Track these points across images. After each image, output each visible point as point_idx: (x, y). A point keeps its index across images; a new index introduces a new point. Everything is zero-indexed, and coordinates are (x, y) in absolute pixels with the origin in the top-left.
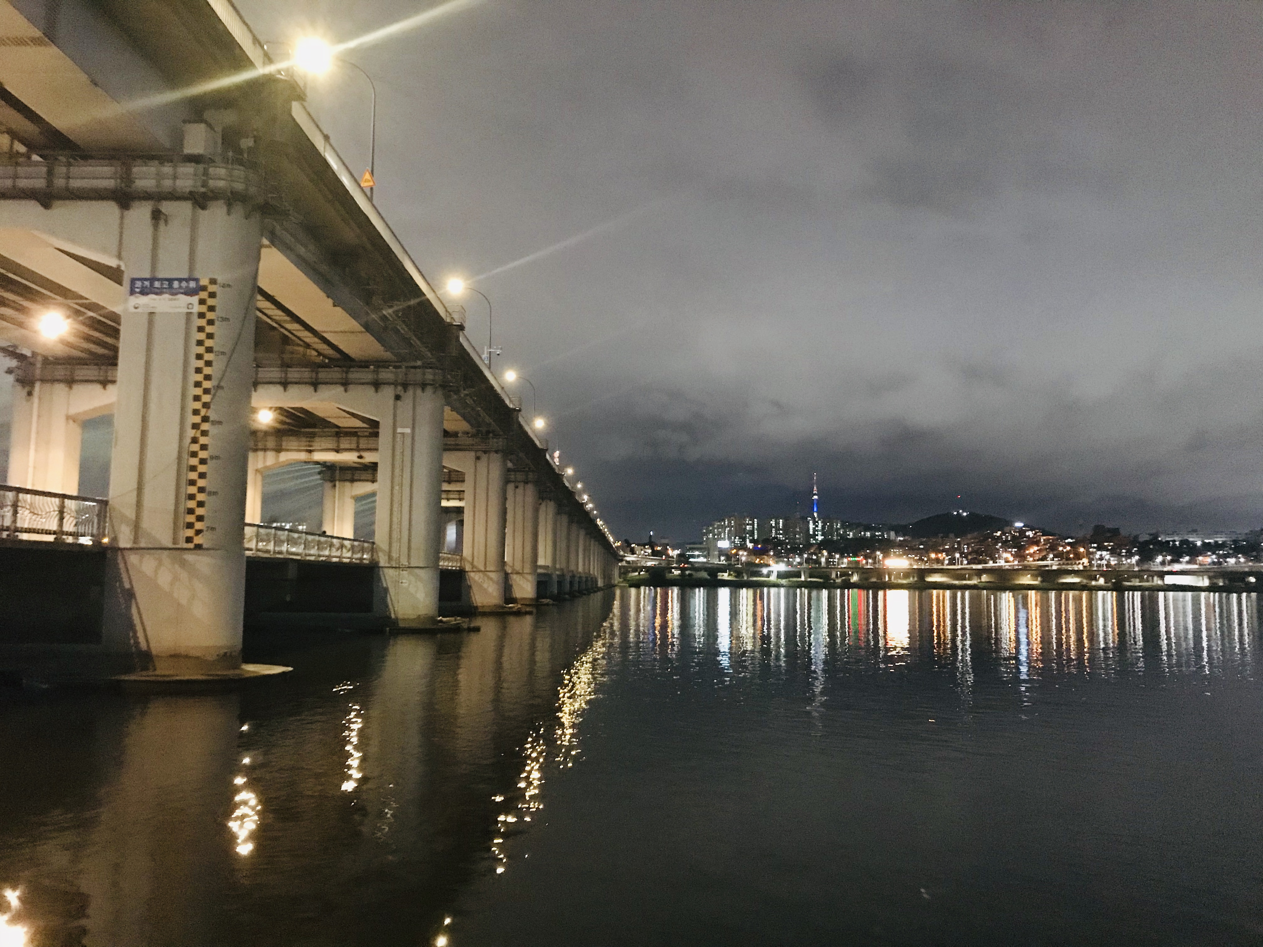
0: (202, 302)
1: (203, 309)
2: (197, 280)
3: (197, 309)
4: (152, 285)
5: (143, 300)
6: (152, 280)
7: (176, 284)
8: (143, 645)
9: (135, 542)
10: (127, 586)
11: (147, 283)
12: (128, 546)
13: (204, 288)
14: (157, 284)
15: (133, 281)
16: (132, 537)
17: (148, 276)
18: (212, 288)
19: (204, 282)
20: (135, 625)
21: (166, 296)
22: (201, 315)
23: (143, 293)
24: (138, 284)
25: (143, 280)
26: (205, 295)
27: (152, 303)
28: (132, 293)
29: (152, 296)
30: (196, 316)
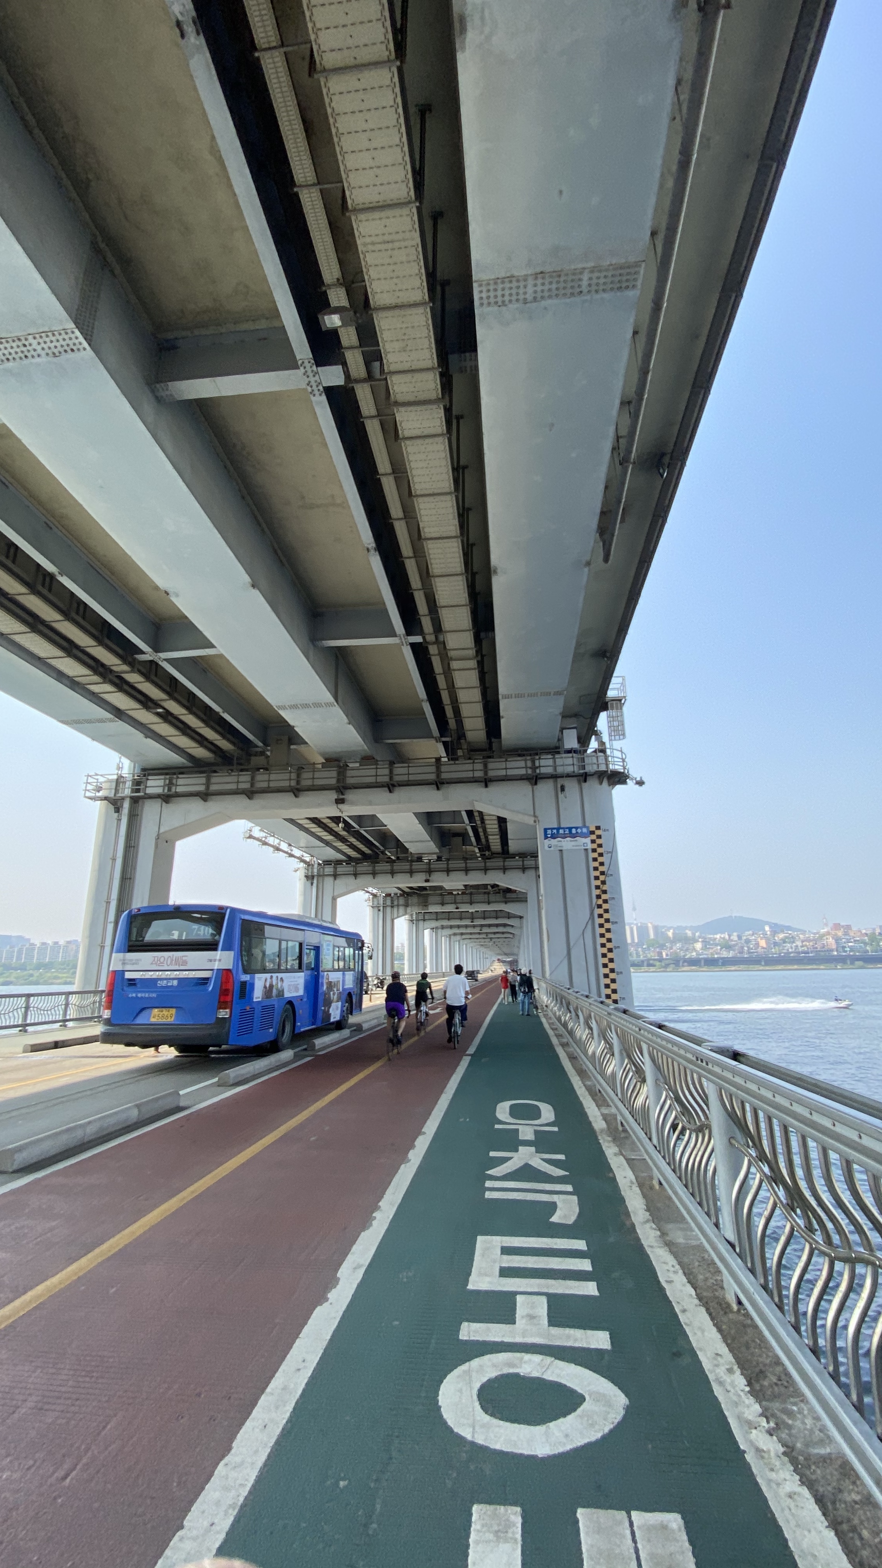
0: (593, 841)
1: (595, 846)
2: (588, 828)
3: (590, 846)
4: (558, 832)
5: (554, 842)
6: (558, 829)
7: (574, 831)
11: (555, 831)
13: (592, 833)
14: (561, 831)
15: (546, 830)
17: (556, 826)
18: (598, 832)
19: (593, 828)
21: (568, 839)
22: (594, 850)
23: (553, 837)
24: (549, 832)
25: (552, 829)
26: (594, 837)
27: (559, 844)
28: (546, 837)
29: (559, 839)
30: (590, 851)
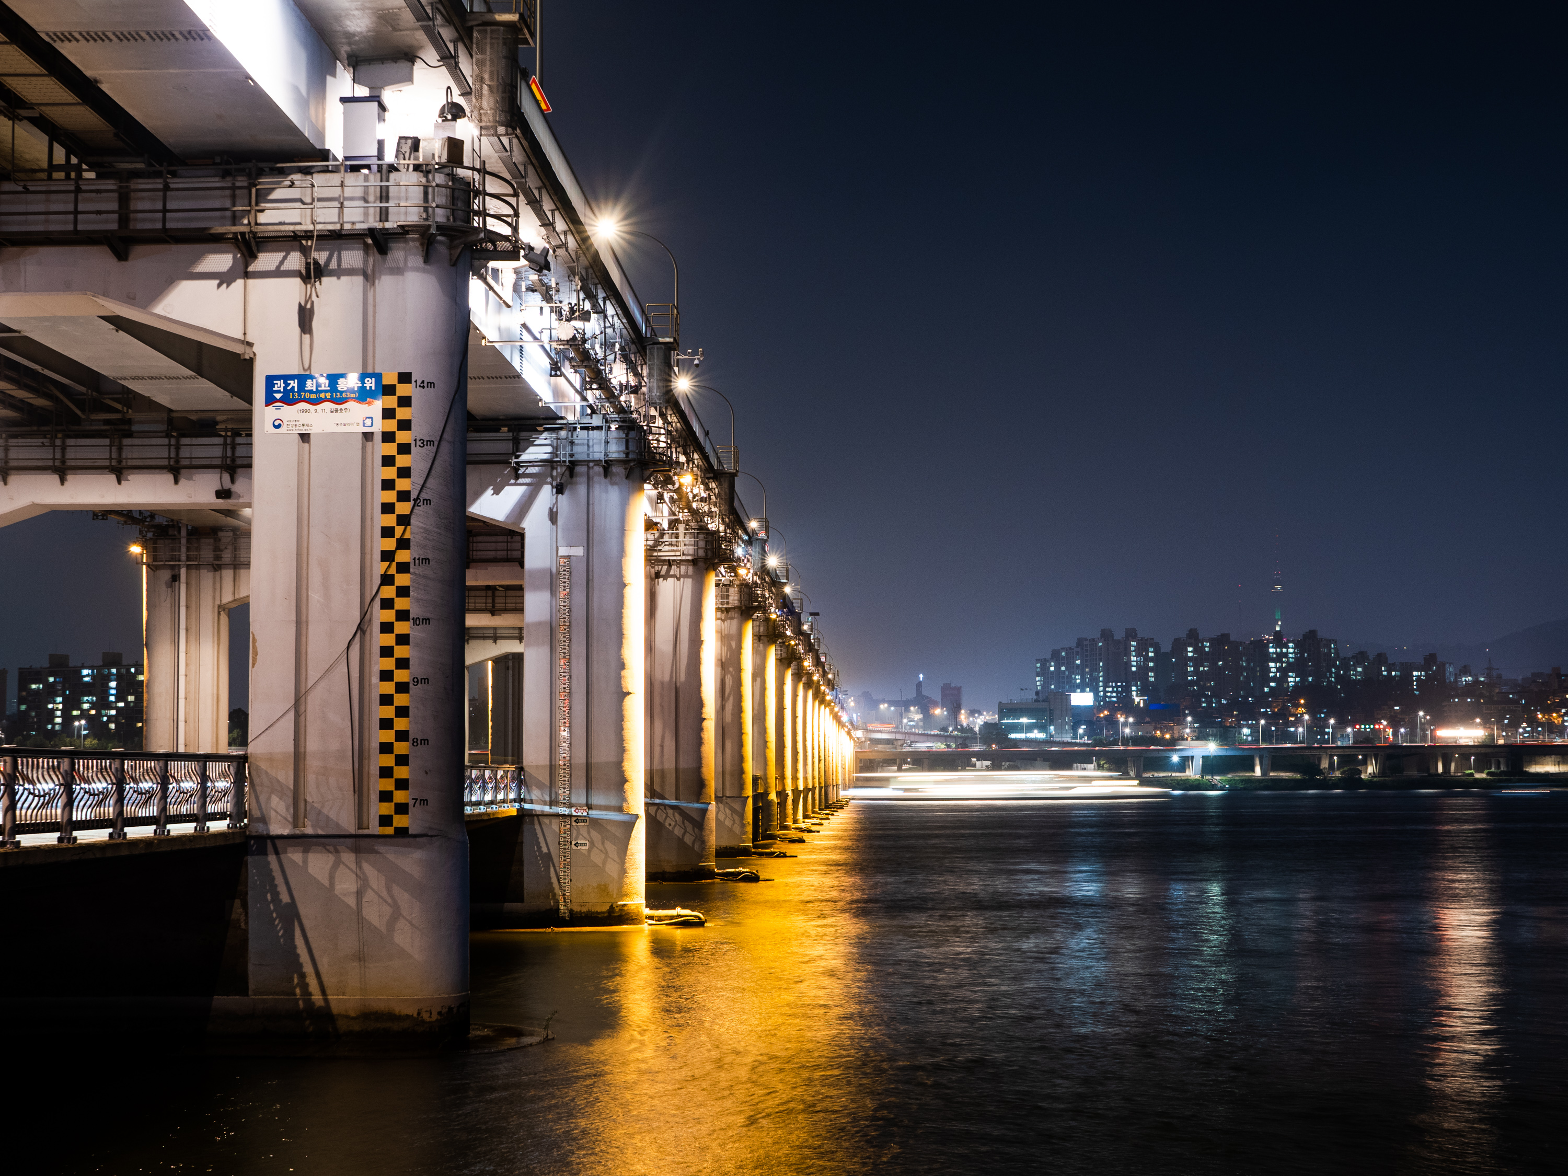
0: (388, 414)
1: (391, 425)
2: (378, 377)
3: (379, 426)
4: (302, 385)
5: (288, 413)
6: (302, 379)
7: (342, 385)
8: (317, 997)
9: (295, 824)
10: (285, 898)
11: (294, 384)
12: (286, 832)
13: (390, 390)
14: (310, 385)
15: (270, 380)
16: (290, 819)
17: (295, 370)
18: (403, 390)
19: (390, 378)
20: (301, 966)
21: (328, 406)
23: (288, 400)
24: (279, 385)
25: (286, 378)
26: (392, 402)
27: (304, 418)
28: (270, 401)
29: (303, 405)
30: (378, 438)
